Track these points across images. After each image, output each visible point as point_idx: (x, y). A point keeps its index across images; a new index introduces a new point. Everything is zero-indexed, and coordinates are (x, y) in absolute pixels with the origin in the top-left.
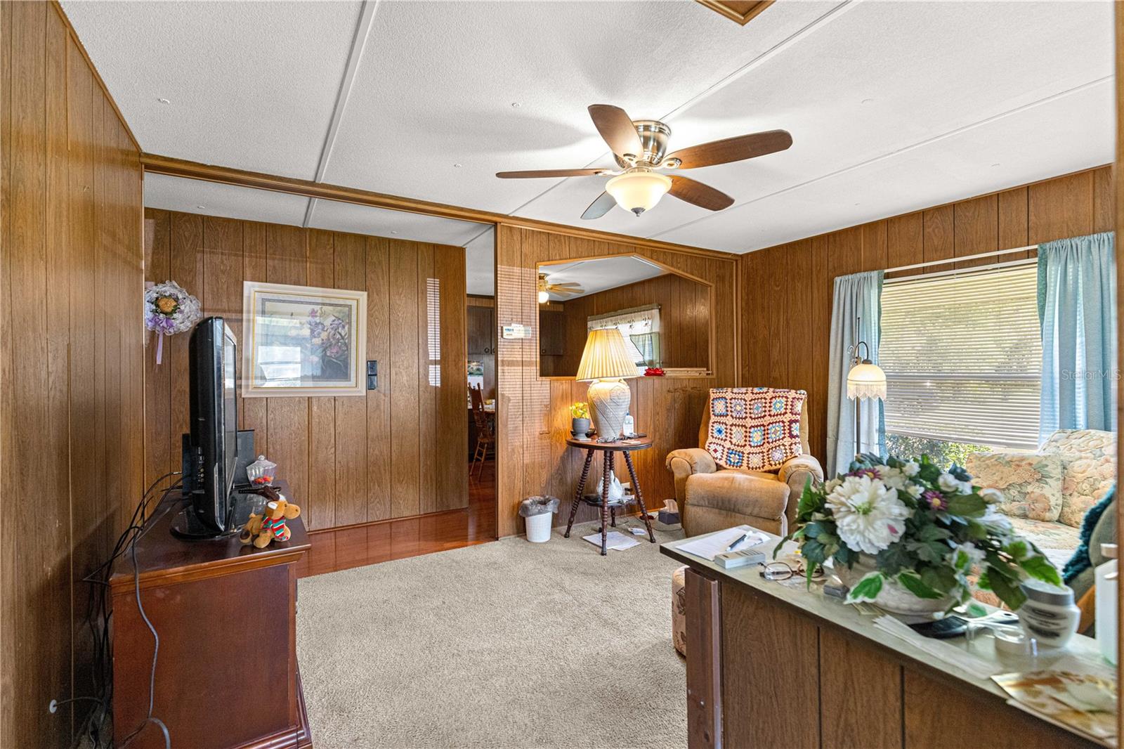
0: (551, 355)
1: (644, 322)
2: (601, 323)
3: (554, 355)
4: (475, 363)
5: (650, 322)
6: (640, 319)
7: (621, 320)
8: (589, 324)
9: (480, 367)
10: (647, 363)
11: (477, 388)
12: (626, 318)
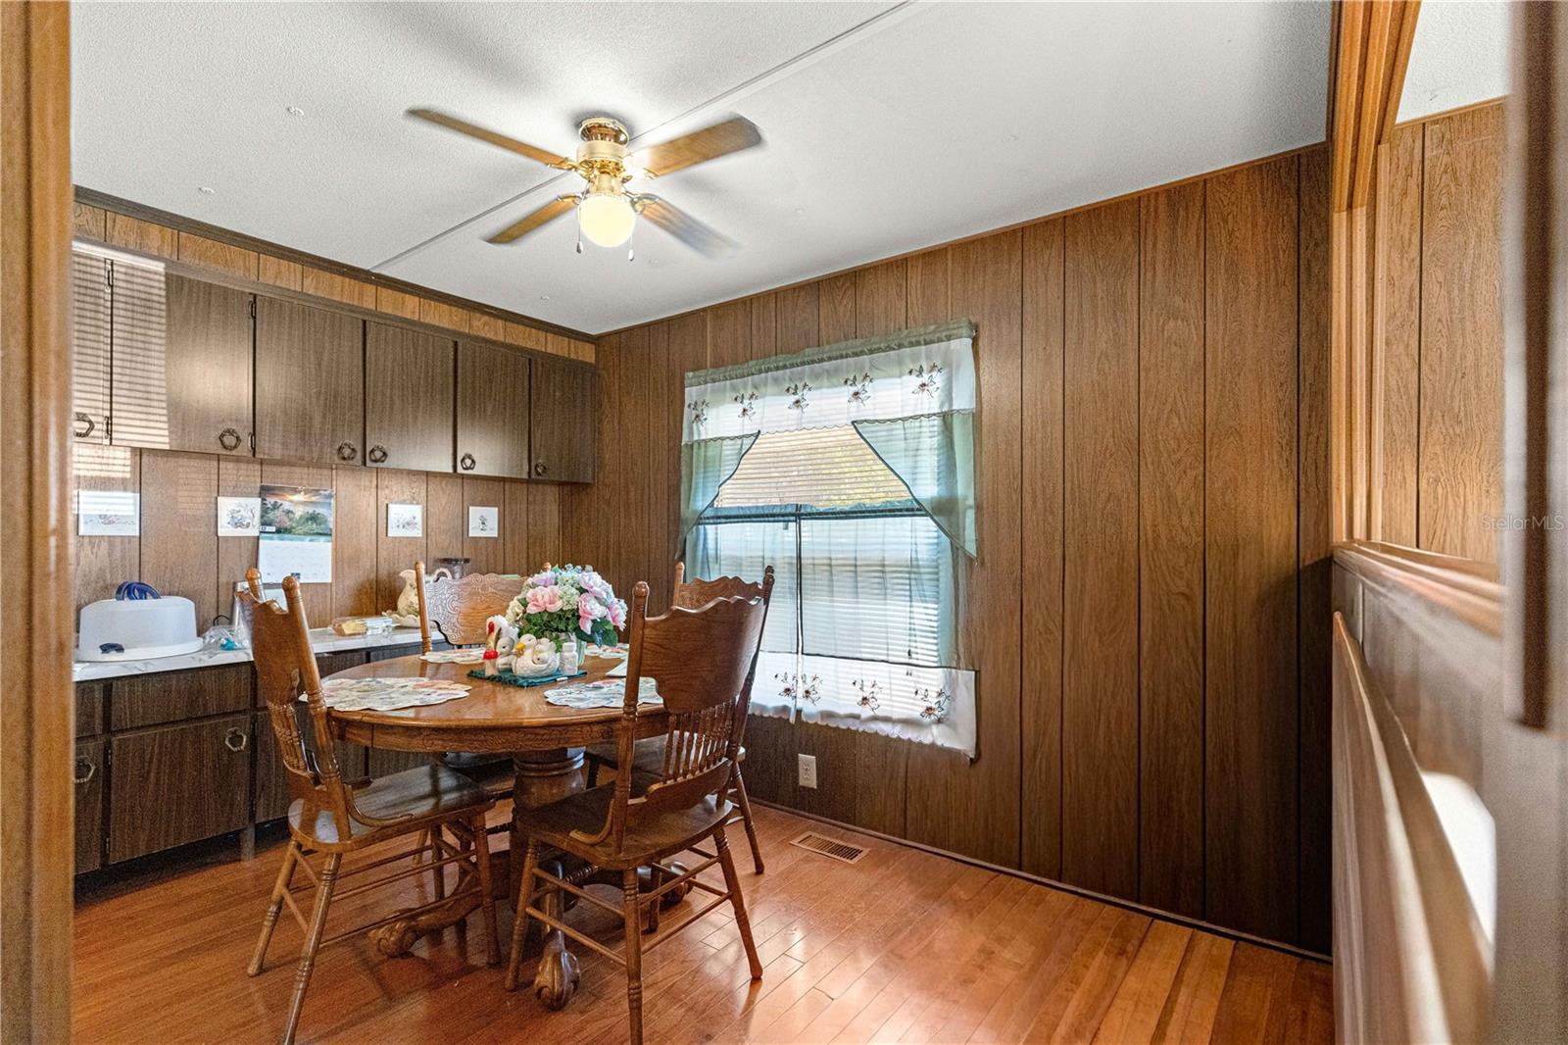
0: (553, 483)
1: (914, 381)
2: (734, 388)
3: (561, 484)
4: (300, 497)
5: (939, 379)
6: (896, 371)
7: (817, 376)
8: (691, 393)
9: (320, 510)
10: (928, 507)
11: (282, 604)
12: (837, 371)
